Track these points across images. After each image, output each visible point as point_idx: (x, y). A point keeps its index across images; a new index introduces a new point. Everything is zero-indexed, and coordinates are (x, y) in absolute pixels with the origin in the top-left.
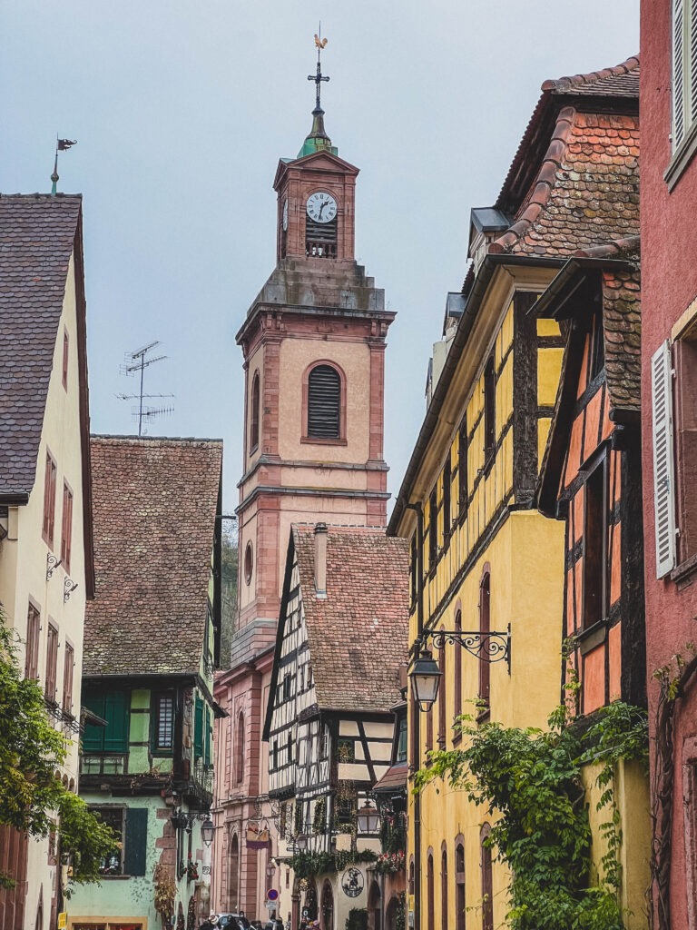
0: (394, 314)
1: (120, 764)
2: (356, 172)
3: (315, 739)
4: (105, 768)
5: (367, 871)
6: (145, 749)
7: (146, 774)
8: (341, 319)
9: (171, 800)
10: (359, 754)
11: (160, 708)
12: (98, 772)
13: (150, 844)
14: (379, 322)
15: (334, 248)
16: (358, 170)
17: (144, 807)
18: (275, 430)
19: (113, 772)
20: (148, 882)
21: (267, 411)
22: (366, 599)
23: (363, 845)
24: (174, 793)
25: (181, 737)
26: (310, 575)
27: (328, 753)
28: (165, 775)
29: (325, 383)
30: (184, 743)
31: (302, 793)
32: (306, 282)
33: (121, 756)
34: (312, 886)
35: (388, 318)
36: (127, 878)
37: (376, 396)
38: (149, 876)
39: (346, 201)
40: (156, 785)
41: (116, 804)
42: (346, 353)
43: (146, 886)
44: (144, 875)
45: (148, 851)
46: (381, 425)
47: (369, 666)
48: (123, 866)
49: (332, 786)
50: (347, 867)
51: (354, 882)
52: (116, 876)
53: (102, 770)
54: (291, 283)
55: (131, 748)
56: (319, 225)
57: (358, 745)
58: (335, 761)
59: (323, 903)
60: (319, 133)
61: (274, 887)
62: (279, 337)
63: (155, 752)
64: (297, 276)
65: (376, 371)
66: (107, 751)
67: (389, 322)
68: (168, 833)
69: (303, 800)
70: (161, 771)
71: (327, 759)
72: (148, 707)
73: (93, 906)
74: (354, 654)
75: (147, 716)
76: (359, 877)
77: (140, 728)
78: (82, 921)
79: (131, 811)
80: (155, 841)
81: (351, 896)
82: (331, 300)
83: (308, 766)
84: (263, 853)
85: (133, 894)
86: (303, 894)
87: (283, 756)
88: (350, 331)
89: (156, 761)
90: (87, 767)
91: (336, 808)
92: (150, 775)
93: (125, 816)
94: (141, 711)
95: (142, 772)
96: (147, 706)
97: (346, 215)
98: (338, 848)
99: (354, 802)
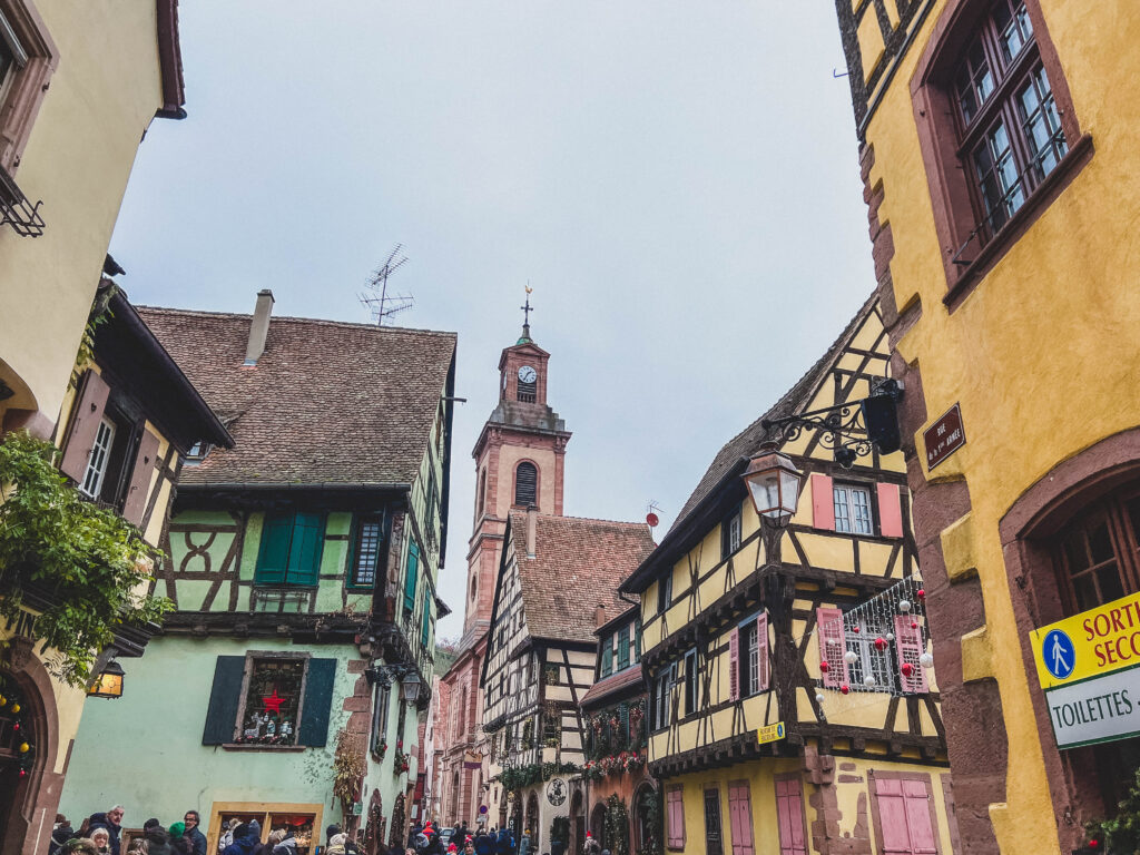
0: (571, 434)
1: (306, 600)
2: (548, 356)
3: (524, 670)
4: (286, 605)
5: (569, 782)
6: (339, 584)
7: (337, 614)
8: (538, 435)
9: (366, 649)
10: (564, 678)
11: (362, 537)
12: (276, 611)
13: (337, 703)
14: (561, 438)
15: (534, 397)
16: (549, 355)
17: (332, 657)
18: (495, 499)
19: (295, 611)
20: (328, 756)
21: (490, 487)
22: (567, 562)
23: (566, 758)
24: (372, 639)
25: (385, 572)
26: (523, 545)
27: (537, 677)
28: (363, 615)
29: (527, 473)
30: (388, 576)
31: (511, 717)
32: (518, 413)
33: (308, 590)
34: (518, 798)
35: (566, 437)
36: (301, 751)
37: (559, 481)
38: (331, 748)
39: (542, 371)
40: (349, 628)
41: (297, 653)
42: (541, 456)
43: (325, 761)
44: (324, 746)
45: (332, 714)
46: (562, 500)
47: (571, 608)
48: (297, 733)
49: (540, 705)
50: (552, 779)
51: (558, 792)
52: (287, 747)
53: (281, 608)
54: (508, 412)
55: (321, 582)
56: (526, 384)
57: (563, 670)
58: (543, 683)
59: (528, 812)
60: (526, 335)
61: (484, 803)
62: (500, 443)
63: (352, 586)
64: (511, 409)
65: (559, 467)
66: (289, 584)
67: (567, 439)
68: (362, 691)
69: (512, 724)
70: (356, 610)
71: (535, 682)
72: (347, 533)
73: (250, 789)
74: (558, 599)
75: (344, 545)
76: (562, 788)
77: (335, 557)
78: (231, 809)
79: (315, 662)
80: (342, 702)
81: (554, 804)
82: (532, 424)
83: (518, 695)
84: (476, 772)
85: (307, 772)
86: (510, 805)
87: (496, 695)
88: (543, 443)
89: (351, 598)
90: (263, 603)
91: (543, 725)
92: (341, 616)
93: (306, 668)
94: (338, 538)
95: (333, 611)
96: (346, 531)
97: (542, 379)
98: (545, 760)
99: (558, 720)
